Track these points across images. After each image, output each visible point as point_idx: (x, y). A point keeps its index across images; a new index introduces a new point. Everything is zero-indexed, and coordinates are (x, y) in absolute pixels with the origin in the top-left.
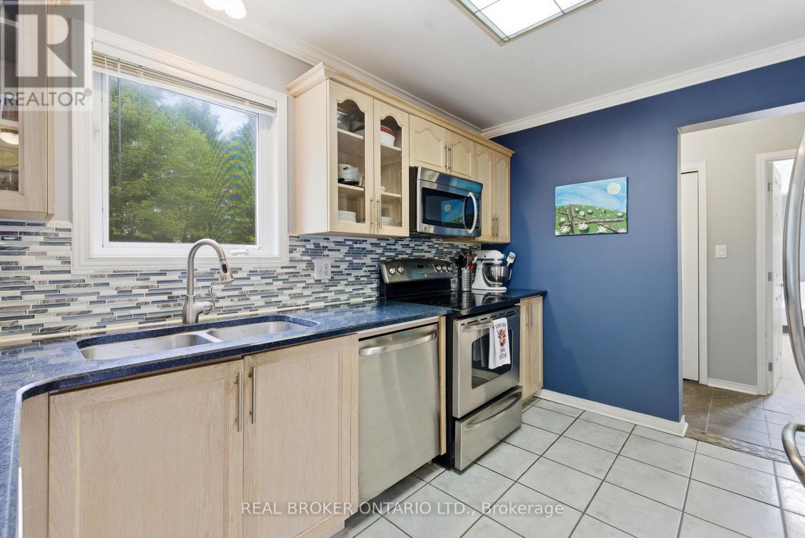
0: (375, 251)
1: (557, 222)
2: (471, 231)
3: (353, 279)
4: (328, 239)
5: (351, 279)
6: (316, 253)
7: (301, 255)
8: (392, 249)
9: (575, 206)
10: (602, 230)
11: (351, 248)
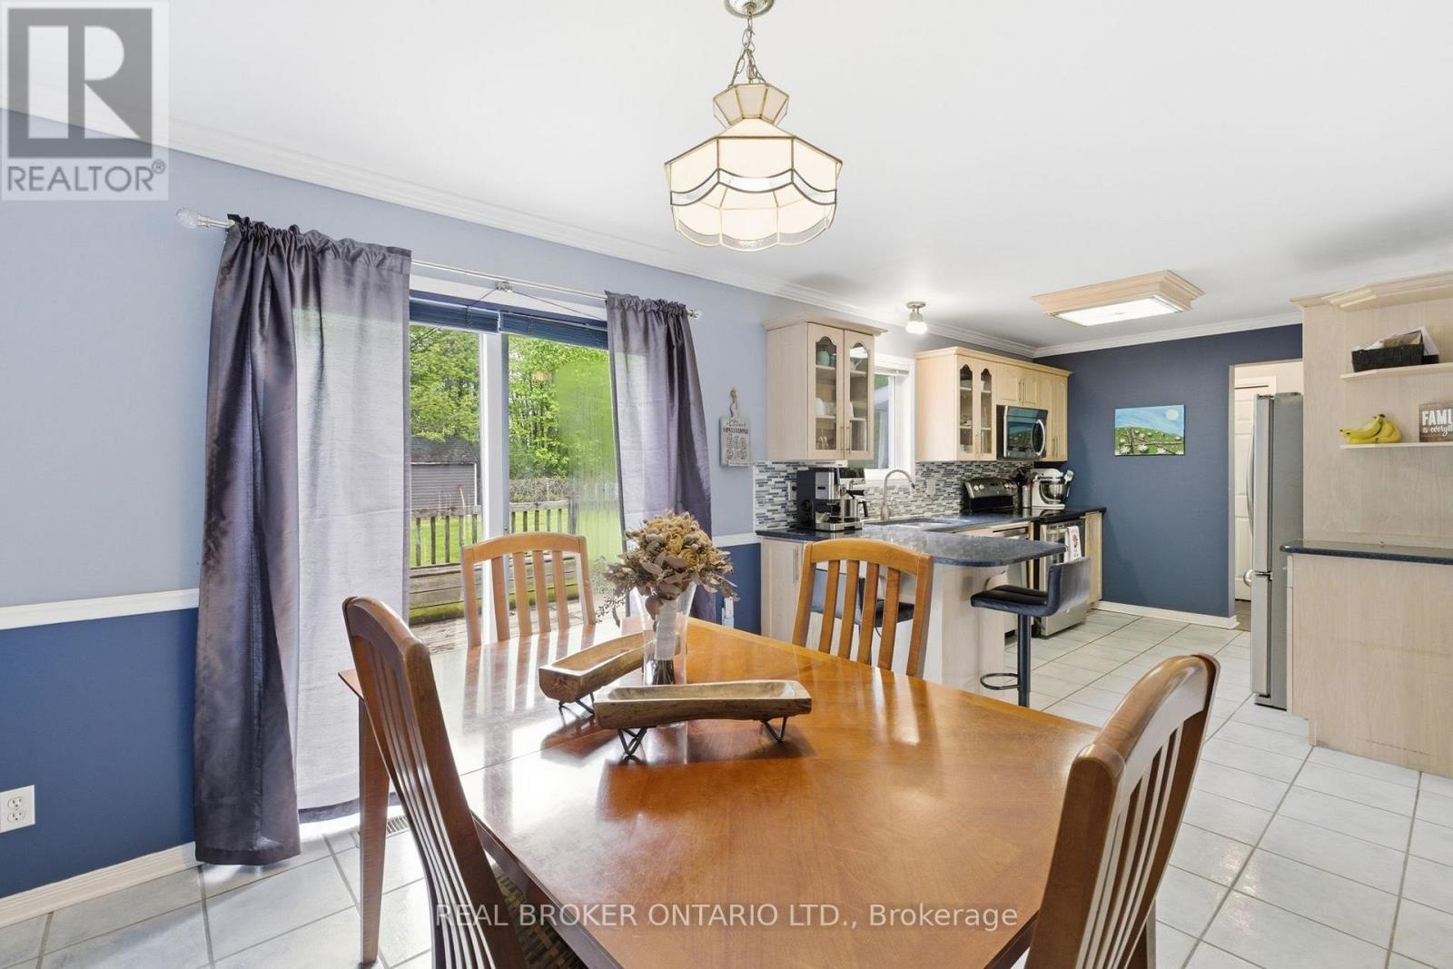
0: (960, 472)
1: (1117, 443)
2: (1039, 454)
3: (947, 495)
6: (928, 475)
7: (921, 476)
9: (1135, 429)
10: (1161, 451)
11: (946, 470)
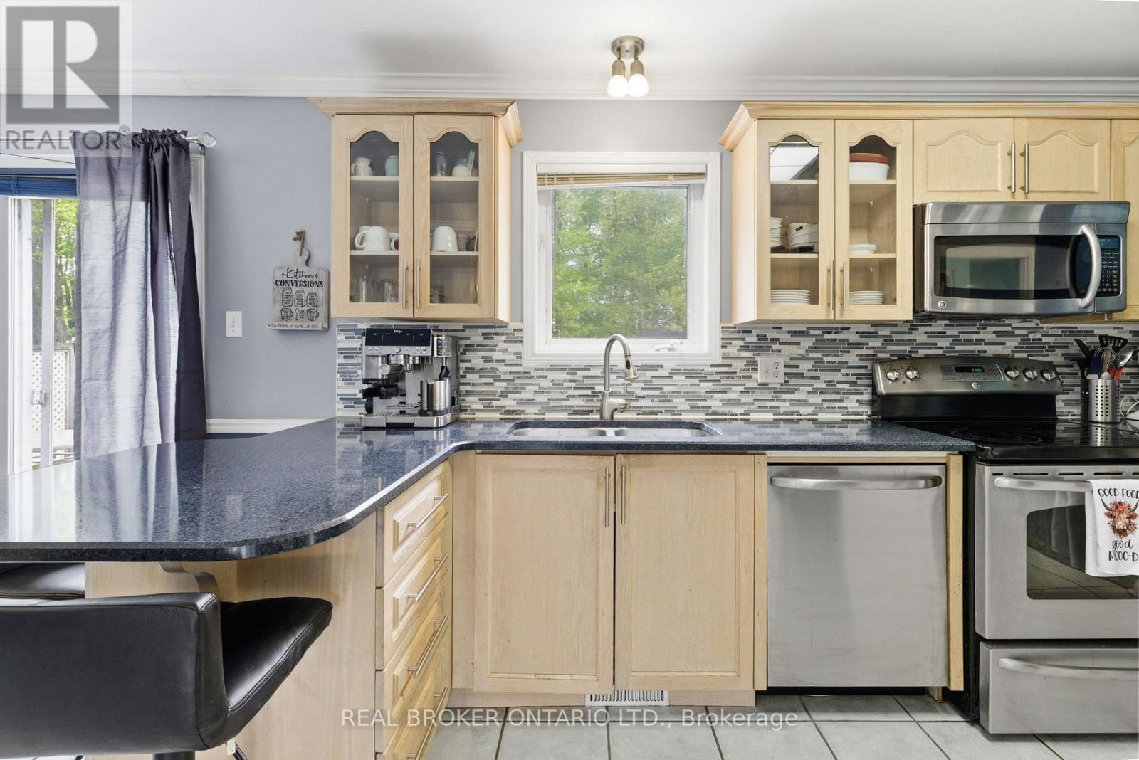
0: (868, 344)
2: (1084, 303)
3: (824, 385)
4: (780, 328)
5: (820, 385)
6: (761, 347)
7: (738, 350)
8: (903, 340)
11: (819, 339)
